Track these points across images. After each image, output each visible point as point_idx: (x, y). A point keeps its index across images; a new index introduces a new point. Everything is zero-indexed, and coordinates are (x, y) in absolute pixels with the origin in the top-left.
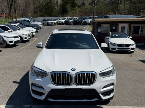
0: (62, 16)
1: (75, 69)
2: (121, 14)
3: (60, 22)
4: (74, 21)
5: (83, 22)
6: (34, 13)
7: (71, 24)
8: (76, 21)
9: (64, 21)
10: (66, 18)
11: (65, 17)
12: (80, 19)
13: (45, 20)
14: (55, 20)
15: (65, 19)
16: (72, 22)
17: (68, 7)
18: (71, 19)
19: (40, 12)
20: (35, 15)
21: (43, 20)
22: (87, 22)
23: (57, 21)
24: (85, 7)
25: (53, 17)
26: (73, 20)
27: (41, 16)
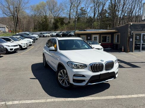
0: (55, 31)
2: (95, 29)
3: (52, 34)
4: (63, 34)
5: (69, 35)
6: (34, 29)
7: (60, 36)
8: (64, 34)
9: (55, 34)
10: (57, 32)
12: (67, 32)
13: (42, 34)
14: (49, 33)
15: (56, 32)
16: (61, 34)
17: (59, 24)
18: (61, 33)
19: (39, 28)
20: (35, 30)
21: (40, 34)
22: (72, 34)
23: (51, 34)
24: (71, 24)
25: (48, 31)
26: (62, 33)
27: (39, 31)
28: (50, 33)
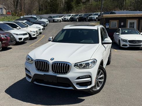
0: (67, 13)
1: (54, 59)
2: (127, 9)
3: (65, 18)
4: (80, 18)
5: (88, 18)
6: (39, 10)
7: (77, 21)
8: (82, 18)
9: (69, 17)
10: (72, 15)
11: (71, 13)
12: (85, 15)
13: (51, 17)
14: (60, 17)
15: (70, 15)
16: (78, 18)
17: (73, 4)
18: (76, 15)
20: (40, 12)
21: (49, 17)
22: (93, 18)
23: (62, 18)
24: (90, 3)
25: (58, 14)
26: (78, 17)
27: (47, 13)
28: (62, 16)
